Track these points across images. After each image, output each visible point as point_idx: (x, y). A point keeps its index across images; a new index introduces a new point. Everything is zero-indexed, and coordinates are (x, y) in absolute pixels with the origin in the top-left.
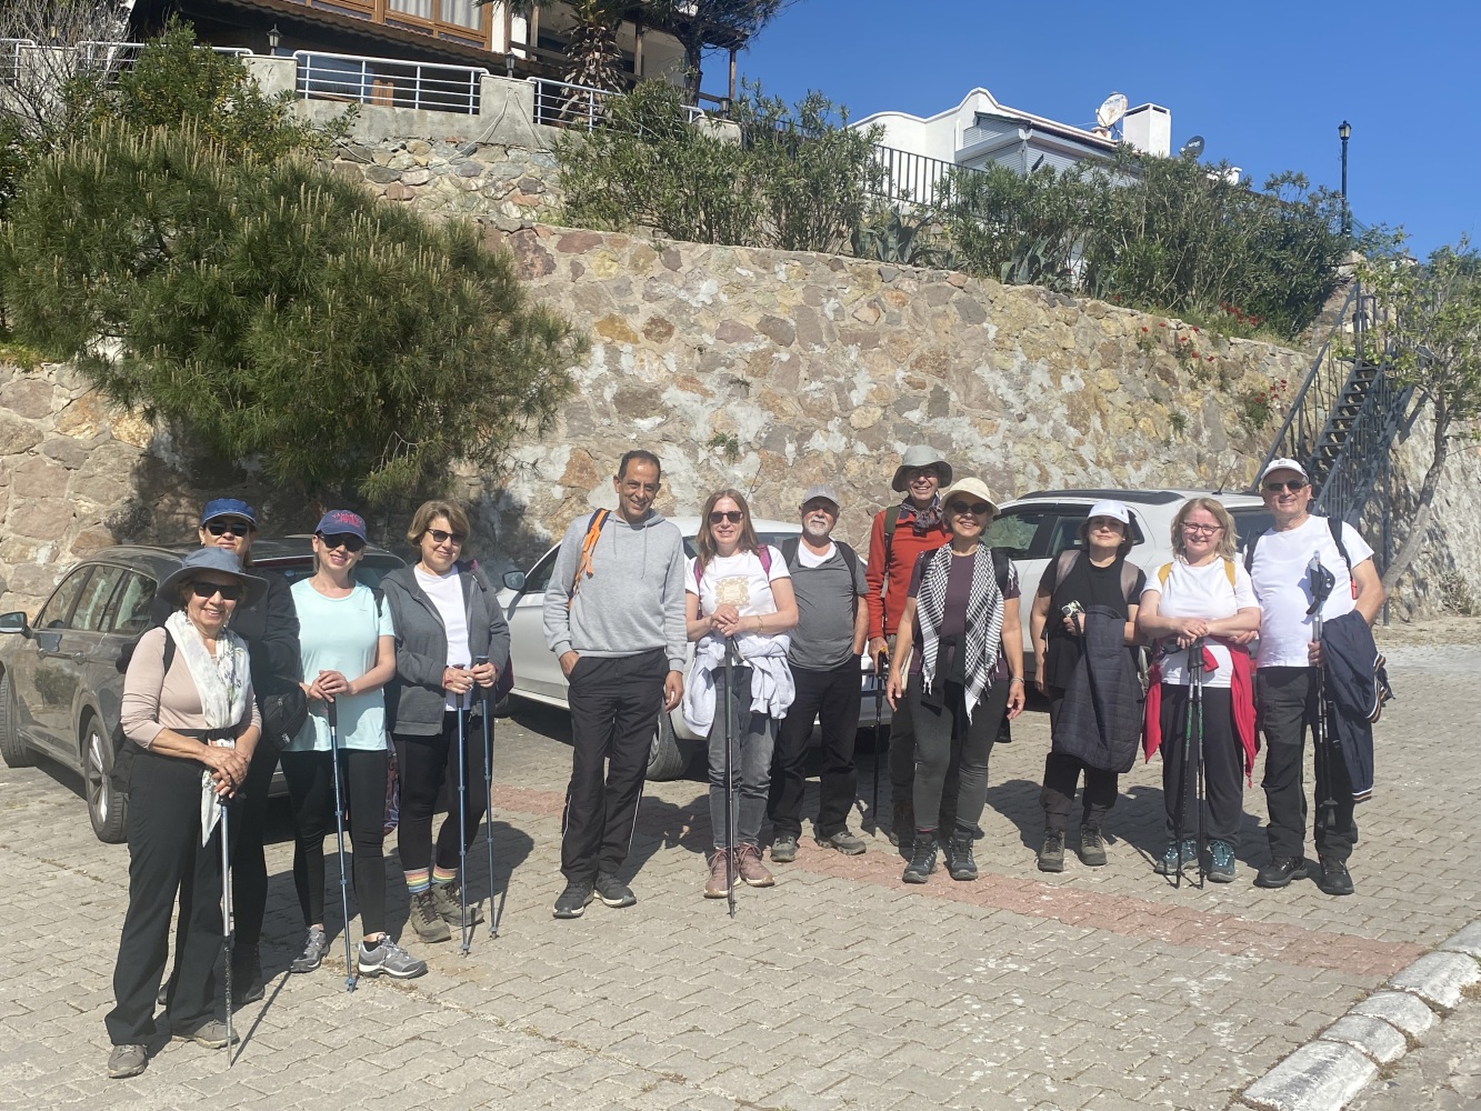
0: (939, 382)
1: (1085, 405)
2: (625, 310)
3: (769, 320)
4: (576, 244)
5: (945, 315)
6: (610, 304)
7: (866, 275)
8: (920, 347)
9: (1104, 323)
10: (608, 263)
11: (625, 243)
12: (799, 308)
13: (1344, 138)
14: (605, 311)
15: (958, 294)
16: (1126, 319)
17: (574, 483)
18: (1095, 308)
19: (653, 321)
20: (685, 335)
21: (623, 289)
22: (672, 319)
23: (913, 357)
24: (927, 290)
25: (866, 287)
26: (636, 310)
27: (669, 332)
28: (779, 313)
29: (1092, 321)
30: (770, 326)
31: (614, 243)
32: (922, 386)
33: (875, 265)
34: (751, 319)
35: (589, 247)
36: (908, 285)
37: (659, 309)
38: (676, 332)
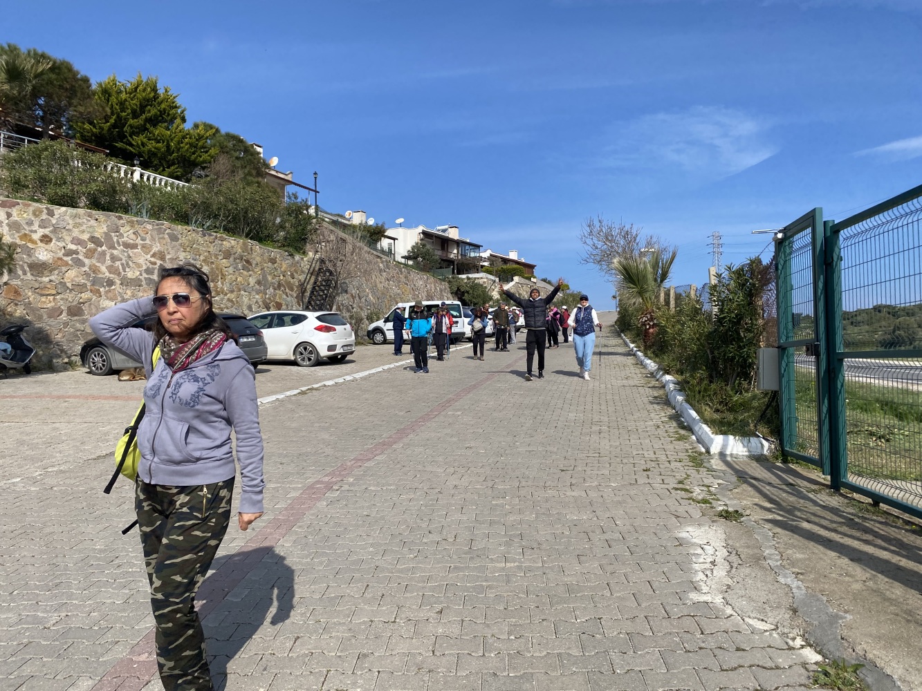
2: (32, 231)
3: (93, 237)
4: (8, 205)
5: (164, 238)
7: (132, 222)
8: (155, 249)
10: (22, 213)
11: (30, 205)
12: (105, 233)
13: (316, 178)
14: (23, 231)
15: (168, 231)
18: (220, 237)
19: (43, 236)
20: (57, 243)
21: (30, 223)
22: (51, 236)
23: (151, 253)
24: (156, 229)
25: (132, 226)
26: (36, 231)
27: (51, 240)
28: (97, 235)
29: (220, 242)
31: (25, 205)
32: (155, 264)
33: (135, 219)
34: (86, 237)
35: (14, 206)
36: (149, 227)
37: (47, 231)
38: (54, 241)
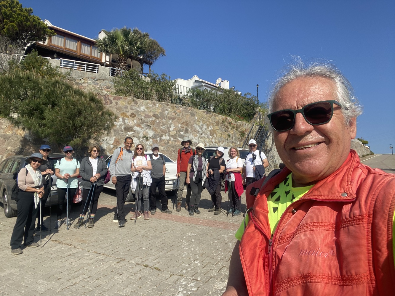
0: (187, 127)
1: (213, 132)
2: (126, 111)
3: (155, 114)
4: (117, 98)
5: (188, 115)
6: (123, 110)
7: (173, 107)
8: (183, 120)
9: (216, 117)
10: (123, 102)
11: (126, 99)
12: (161, 112)
13: (258, 87)
14: (122, 112)
15: (190, 111)
16: (220, 117)
17: (115, 145)
18: (215, 115)
19: (132, 114)
20: (138, 117)
21: (126, 107)
22: (136, 113)
23: (182, 122)
24: (184, 110)
25: (173, 109)
26: (128, 111)
27: (135, 116)
28: (157, 113)
29: (214, 117)
30: (155, 116)
31: (124, 99)
32: (184, 128)
33: (175, 105)
34: (151, 114)
35: (119, 99)
36: (181, 109)
37: (133, 112)
38: (136, 116)
